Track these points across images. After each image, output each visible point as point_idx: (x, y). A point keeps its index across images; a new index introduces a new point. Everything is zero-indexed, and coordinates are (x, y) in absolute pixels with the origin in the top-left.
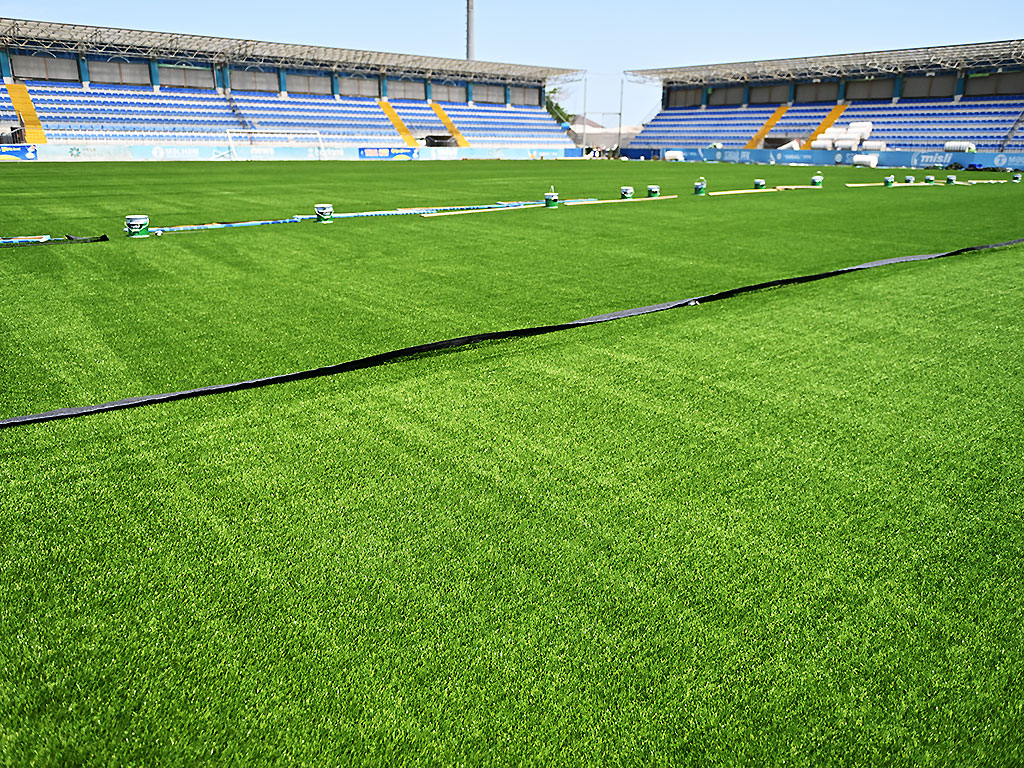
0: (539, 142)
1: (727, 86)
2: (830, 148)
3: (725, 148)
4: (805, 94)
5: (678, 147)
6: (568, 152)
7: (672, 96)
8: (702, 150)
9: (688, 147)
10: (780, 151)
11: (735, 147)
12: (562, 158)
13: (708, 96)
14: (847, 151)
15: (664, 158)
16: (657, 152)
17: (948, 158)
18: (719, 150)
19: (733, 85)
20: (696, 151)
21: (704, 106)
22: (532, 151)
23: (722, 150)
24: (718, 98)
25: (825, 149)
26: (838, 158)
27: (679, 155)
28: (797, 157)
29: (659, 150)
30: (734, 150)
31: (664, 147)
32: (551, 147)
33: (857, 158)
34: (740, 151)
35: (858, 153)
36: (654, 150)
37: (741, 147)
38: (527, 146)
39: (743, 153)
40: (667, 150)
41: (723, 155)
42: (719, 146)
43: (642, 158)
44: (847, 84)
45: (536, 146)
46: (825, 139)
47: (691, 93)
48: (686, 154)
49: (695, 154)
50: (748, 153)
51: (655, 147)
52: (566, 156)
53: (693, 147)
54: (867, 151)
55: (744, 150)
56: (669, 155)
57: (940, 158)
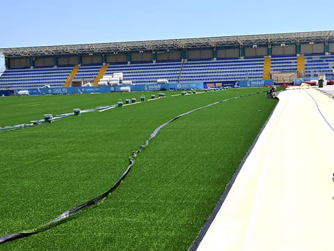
1: (43, 57)
2: (107, 85)
3: (53, 87)
4: (86, 61)
5: (24, 88)
7: (12, 62)
8: (40, 89)
9: (30, 88)
10: (83, 87)
11: (59, 87)
13: (34, 62)
14: (115, 85)
15: (17, 95)
17: (159, 86)
18: (49, 89)
19: (47, 56)
21: (32, 67)
23: (51, 89)
24: (39, 63)
25: (105, 85)
26: (112, 89)
28: (92, 90)
29: (13, 91)
31: (17, 88)
33: (122, 88)
35: (121, 86)
36: (10, 91)
37: (61, 87)
40: (19, 90)
41: (52, 91)
42: (49, 86)
43: (3, 95)
44: (105, 56)
46: (104, 81)
47: (23, 60)
48: (30, 92)
49: (36, 91)
50: (66, 90)
51: (11, 89)
53: (33, 88)
54: (125, 85)
55: (64, 88)
57: (156, 87)
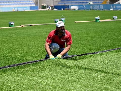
0: (18, 4)
5: (76, 4)
6: (31, 8)
8: (85, 5)
9: (80, 4)
10: (115, 5)
11: (98, 4)
12: (29, 10)
15: (70, 9)
16: (68, 7)
18: (91, 5)
20: (83, 5)
22: (14, 8)
23: (93, 5)
27: (76, 8)
29: (69, 6)
30: (97, 5)
31: (71, 4)
32: (23, 6)
34: (99, 5)
36: (67, 6)
37: (100, 4)
38: (13, 6)
39: (100, 6)
40: (72, 5)
41: (93, 7)
42: (91, 3)
43: (62, 9)
45: (17, 6)
48: (79, 7)
49: (82, 7)
50: (103, 6)
51: (67, 4)
52: (30, 9)
53: (82, 4)
55: (101, 5)
56: (72, 7)
